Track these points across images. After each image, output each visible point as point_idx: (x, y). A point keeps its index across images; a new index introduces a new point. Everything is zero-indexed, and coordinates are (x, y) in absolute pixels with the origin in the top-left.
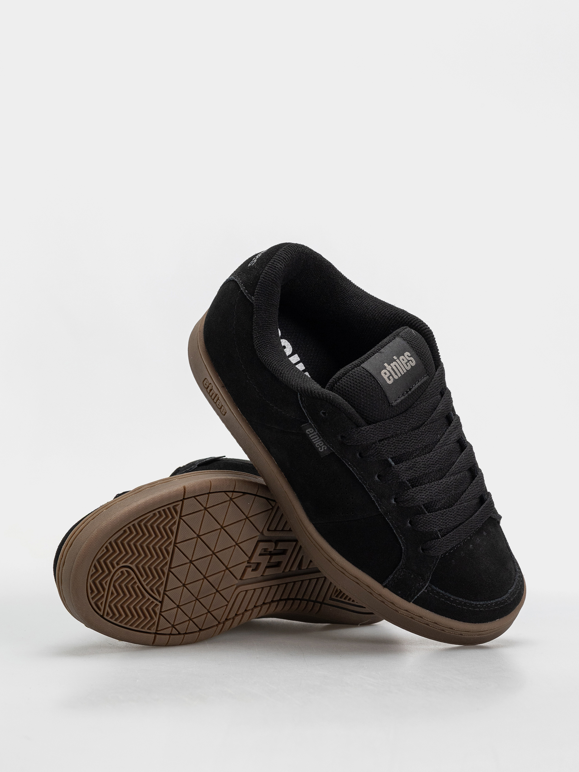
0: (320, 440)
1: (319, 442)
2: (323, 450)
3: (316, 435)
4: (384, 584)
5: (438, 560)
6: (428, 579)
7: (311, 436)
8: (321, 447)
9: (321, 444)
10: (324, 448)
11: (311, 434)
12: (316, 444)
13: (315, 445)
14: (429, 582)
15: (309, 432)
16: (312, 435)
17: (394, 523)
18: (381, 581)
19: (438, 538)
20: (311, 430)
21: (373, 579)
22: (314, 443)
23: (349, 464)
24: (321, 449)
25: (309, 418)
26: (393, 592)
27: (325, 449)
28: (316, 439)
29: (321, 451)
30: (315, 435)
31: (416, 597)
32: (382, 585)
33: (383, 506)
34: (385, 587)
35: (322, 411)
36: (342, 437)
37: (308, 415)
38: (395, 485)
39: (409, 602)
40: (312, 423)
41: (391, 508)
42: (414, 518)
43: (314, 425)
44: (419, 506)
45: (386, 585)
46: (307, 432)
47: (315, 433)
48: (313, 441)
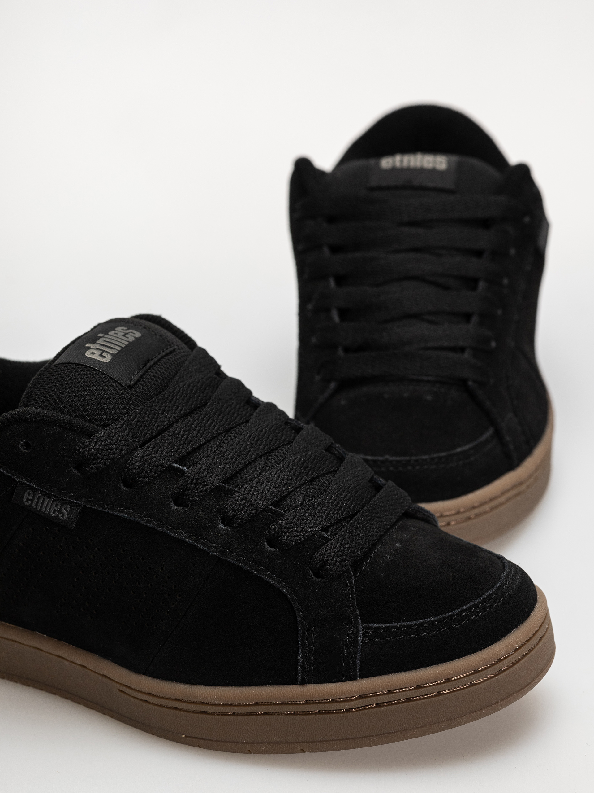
0: (50, 500)
1: (52, 505)
2: (66, 514)
3: (41, 496)
4: (299, 679)
5: (351, 578)
6: (356, 617)
7: (37, 505)
8: (60, 512)
9: (56, 506)
10: (65, 509)
11: (32, 501)
12: (52, 513)
13: (51, 515)
14: (360, 620)
15: (28, 500)
16: (35, 501)
17: (245, 560)
18: (292, 681)
19: (327, 540)
20: (29, 495)
21: (279, 686)
22: (47, 512)
23: (118, 511)
24: (63, 516)
26: (321, 683)
27: (68, 510)
28: (45, 505)
29: (65, 517)
30: (39, 498)
31: (358, 662)
32: (299, 685)
33: (212, 543)
34: (303, 683)
35: (20, 443)
36: (78, 467)
37: (6, 471)
38: (210, 499)
39: (355, 679)
40: (22, 479)
41: (225, 538)
42: (269, 532)
43: (27, 480)
44: (266, 510)
45: (303, 678)
46: (26, 504)
47: (38, 494)
48: (43, 510)
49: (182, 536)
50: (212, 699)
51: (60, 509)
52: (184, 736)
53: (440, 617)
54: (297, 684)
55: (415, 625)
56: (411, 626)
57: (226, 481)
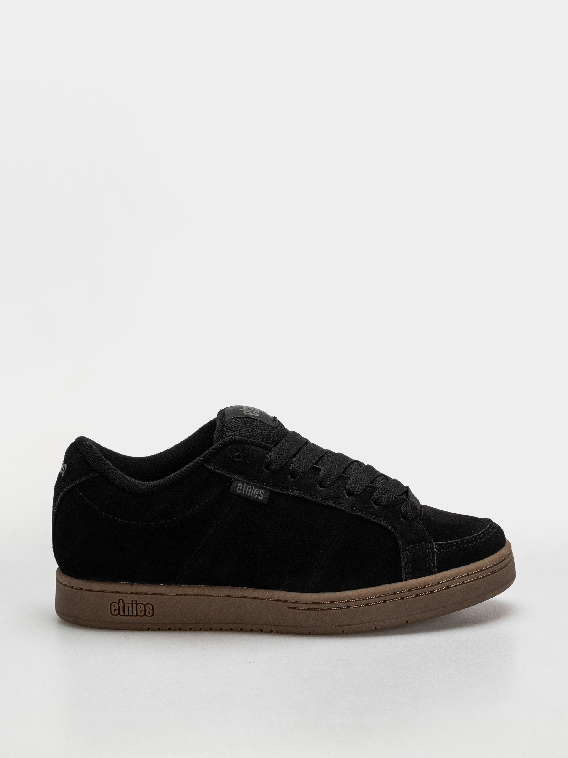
0: (253, 488)
1: (254, 491)
2: (262, 495)
3: (247, 486)
4: (404, 578)
6: (430, 538)
7: (245, 492)
8: (259, 494)
9: (257, 491)
10: (262, 493)
11: (242, 490)
13: (253, 497)
14: (432, 540)
15: (239, 489)
16: (244, 490)
17: (365, 513)
20: (240, 486)
21: (392, 584)
22: (251, 496)
23: (291, 492)
24: (261, 497)
25: (230, 474)
28: (250, 491)
29: (262, 497)
30: (246, 488)
31: (436, 564)
32: (404, 581)
33: (345, 505)
34: (406, 579)
35: (235, 455)
36: (267, 468)
37: (227, 473)
38: (338, 483)
39: (435, 574)
40: (237, 476)
41: (352, 502)
42: (375, 497)
43: (239, 477)
44: (369, 486)
45: (406, 577)
46: (239, 492)
47: (245, 485)
48: (249, 495)
49: (329, 503)
50: (354, 597)
51: (259, 493)
52: (333, 626)
53: (472, 536)
54: (403, 581)
55: (461, 541)
56: (459, 541)
57: (343, 473)
